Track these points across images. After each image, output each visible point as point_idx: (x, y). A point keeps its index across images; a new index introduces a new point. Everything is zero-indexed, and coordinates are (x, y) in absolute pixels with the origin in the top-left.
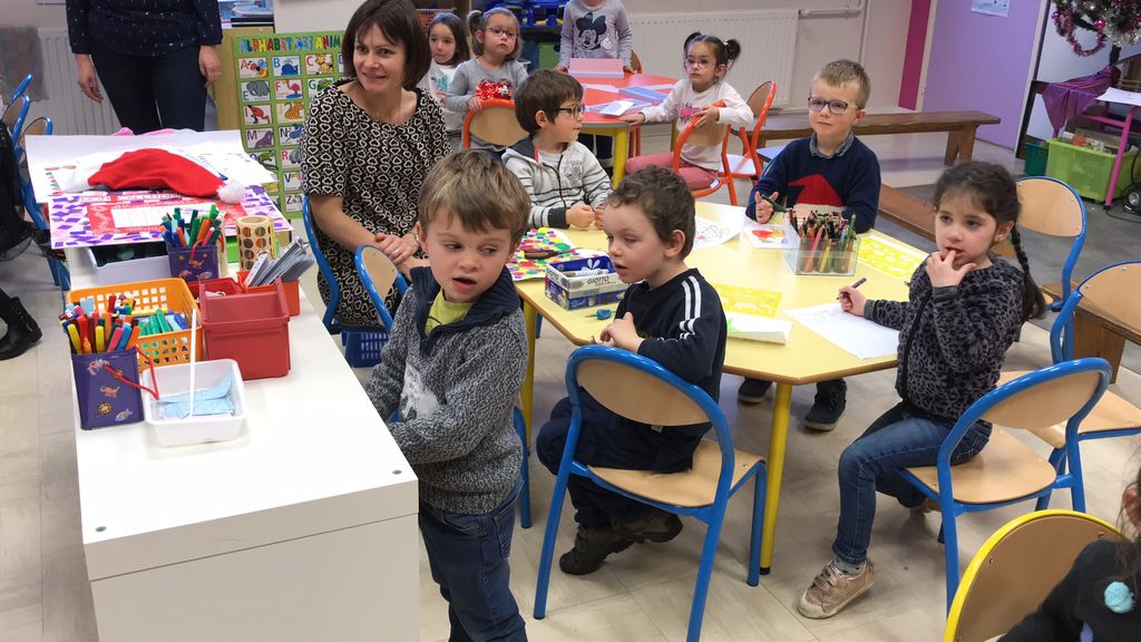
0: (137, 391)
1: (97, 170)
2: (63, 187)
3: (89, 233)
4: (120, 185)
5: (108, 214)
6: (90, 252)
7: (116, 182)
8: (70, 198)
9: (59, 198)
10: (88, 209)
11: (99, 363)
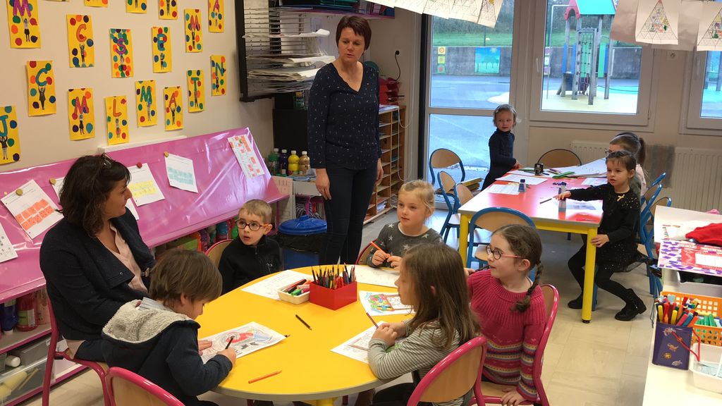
0: (688, 352)
1: (692, 230)
2: (671, 236)
3: (680, 263)
4: (703, 241)
5: (693, 255)
6: (678, 273)
7: (702, 239)
8: (673, 242)
9: (667, 241)
10: (682, 251)
11: (671, 330)
